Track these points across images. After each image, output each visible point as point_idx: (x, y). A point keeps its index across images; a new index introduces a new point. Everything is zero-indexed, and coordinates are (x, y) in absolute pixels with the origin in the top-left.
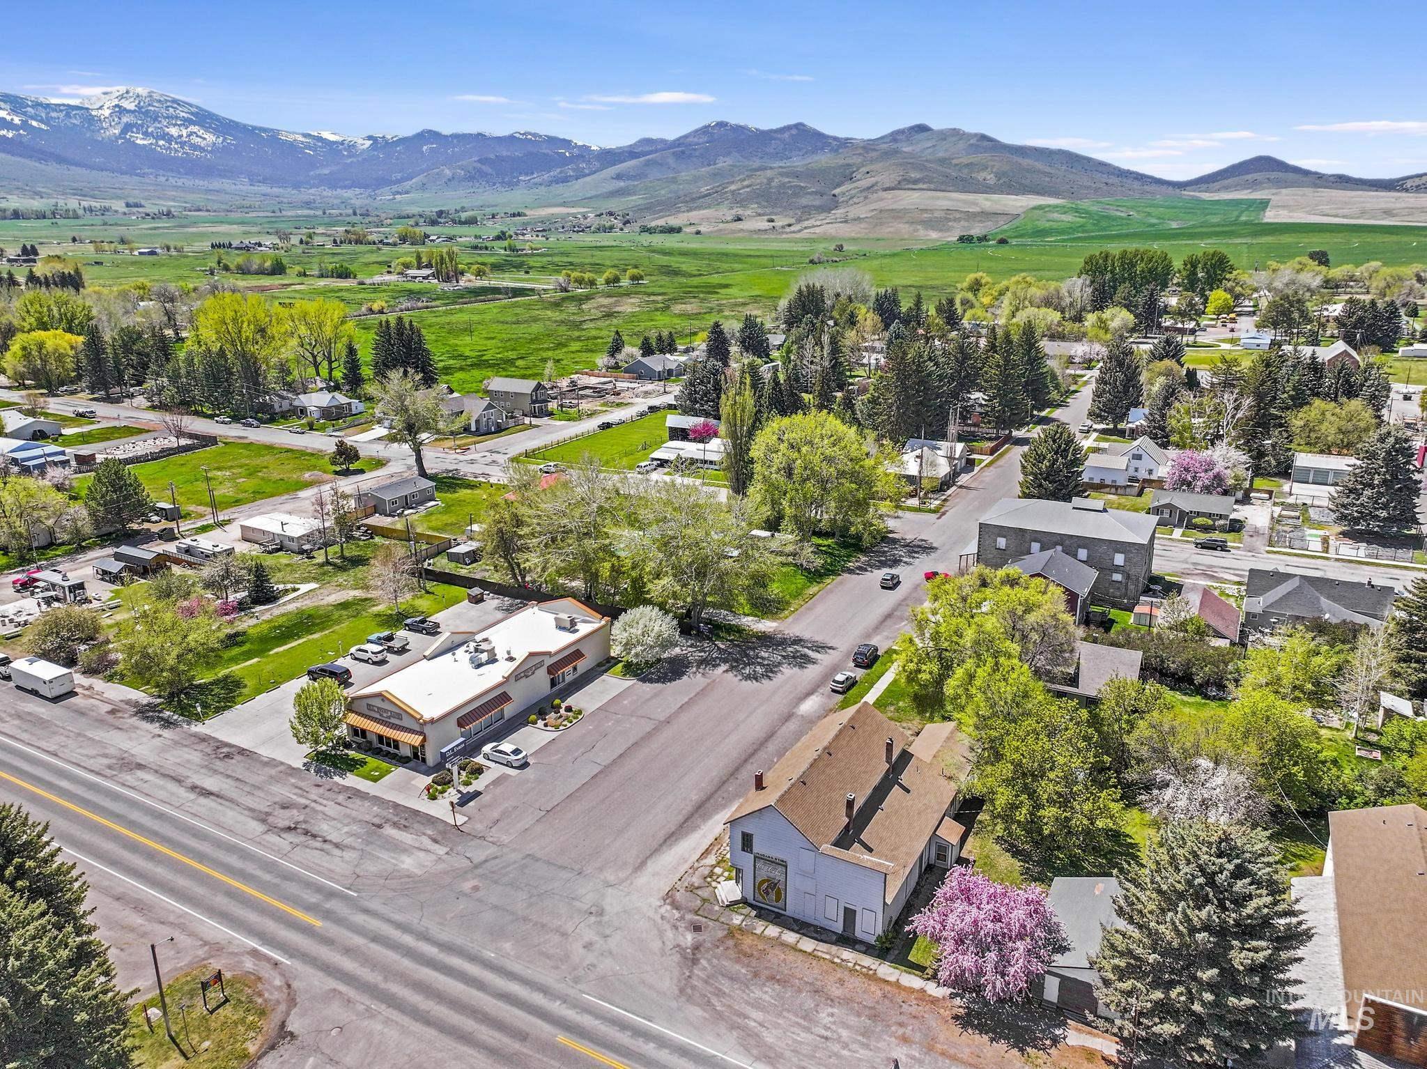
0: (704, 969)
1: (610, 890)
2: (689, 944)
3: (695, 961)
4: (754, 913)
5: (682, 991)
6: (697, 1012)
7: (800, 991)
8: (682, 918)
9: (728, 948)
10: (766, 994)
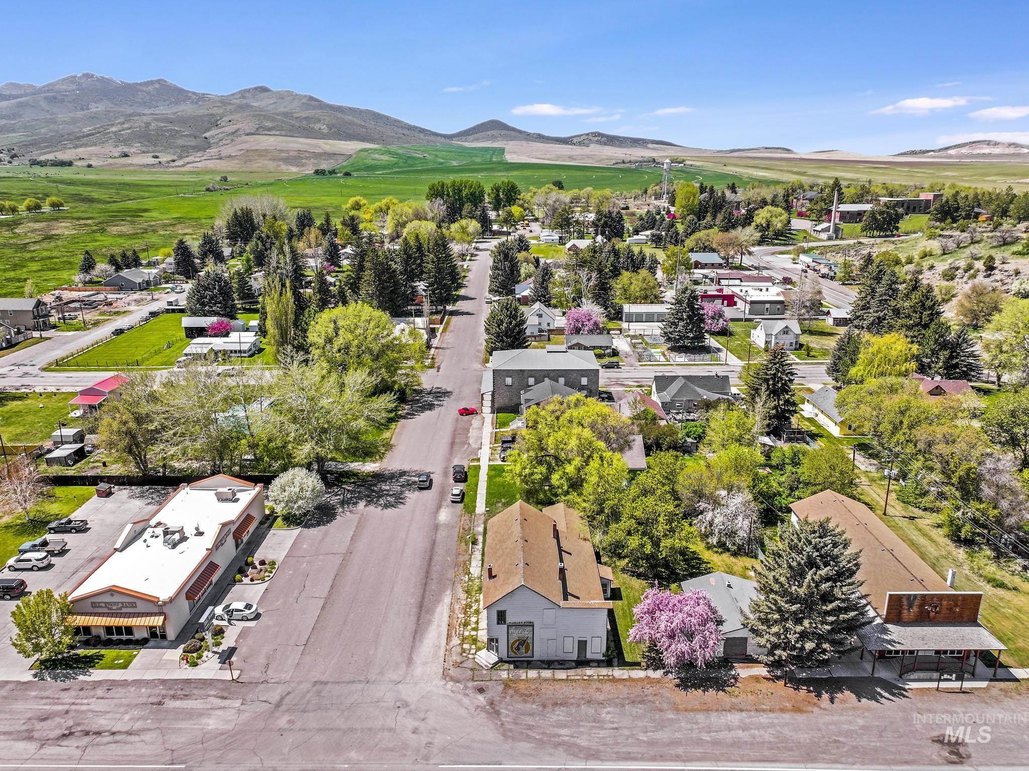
0: (507, 716)
1: (400, 686)
2: (485, 703)
3: (498, 713)
4: (512, 666)
5: (504, 735)
6: (525, 746)
7: (579, 706)
8: (466, 687)
9: (512, 696)
10: (560, 715)
